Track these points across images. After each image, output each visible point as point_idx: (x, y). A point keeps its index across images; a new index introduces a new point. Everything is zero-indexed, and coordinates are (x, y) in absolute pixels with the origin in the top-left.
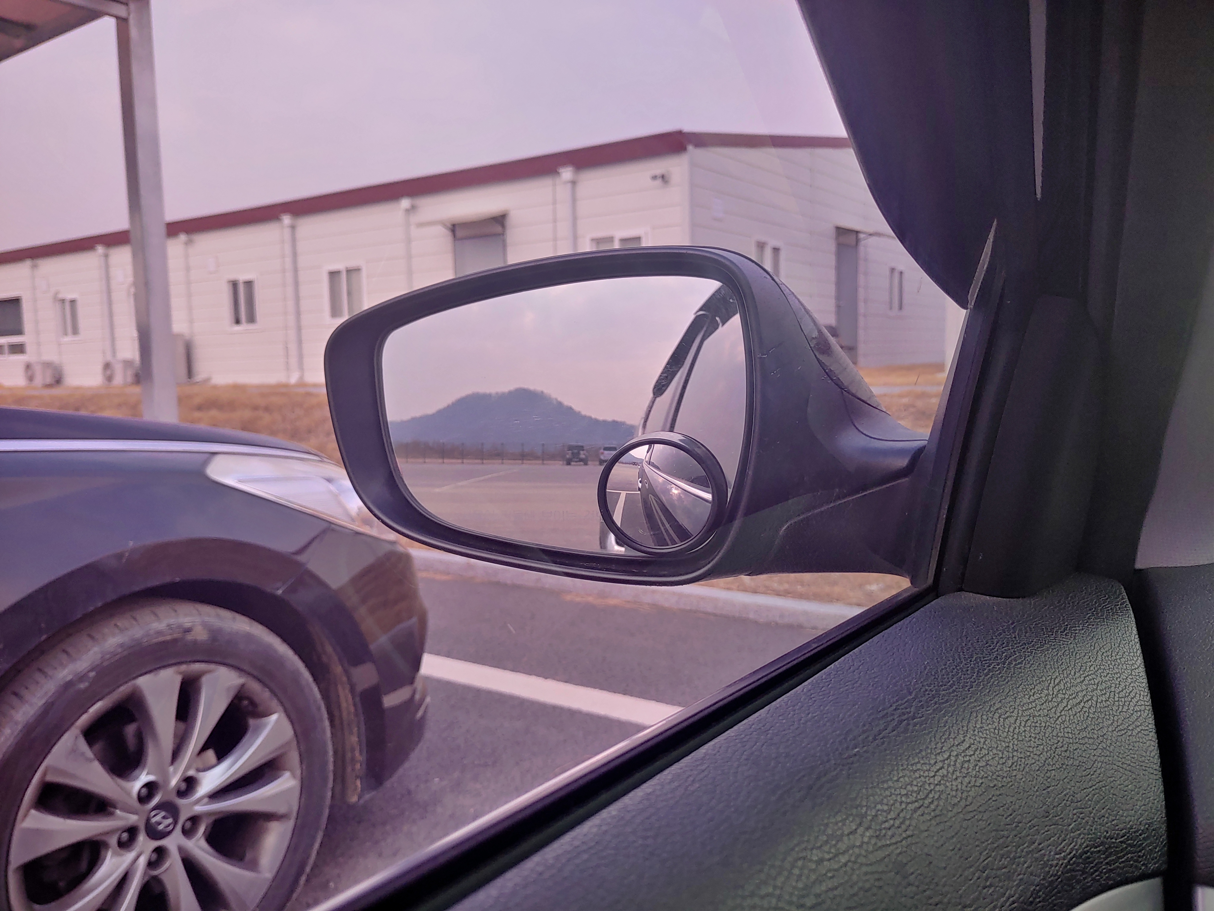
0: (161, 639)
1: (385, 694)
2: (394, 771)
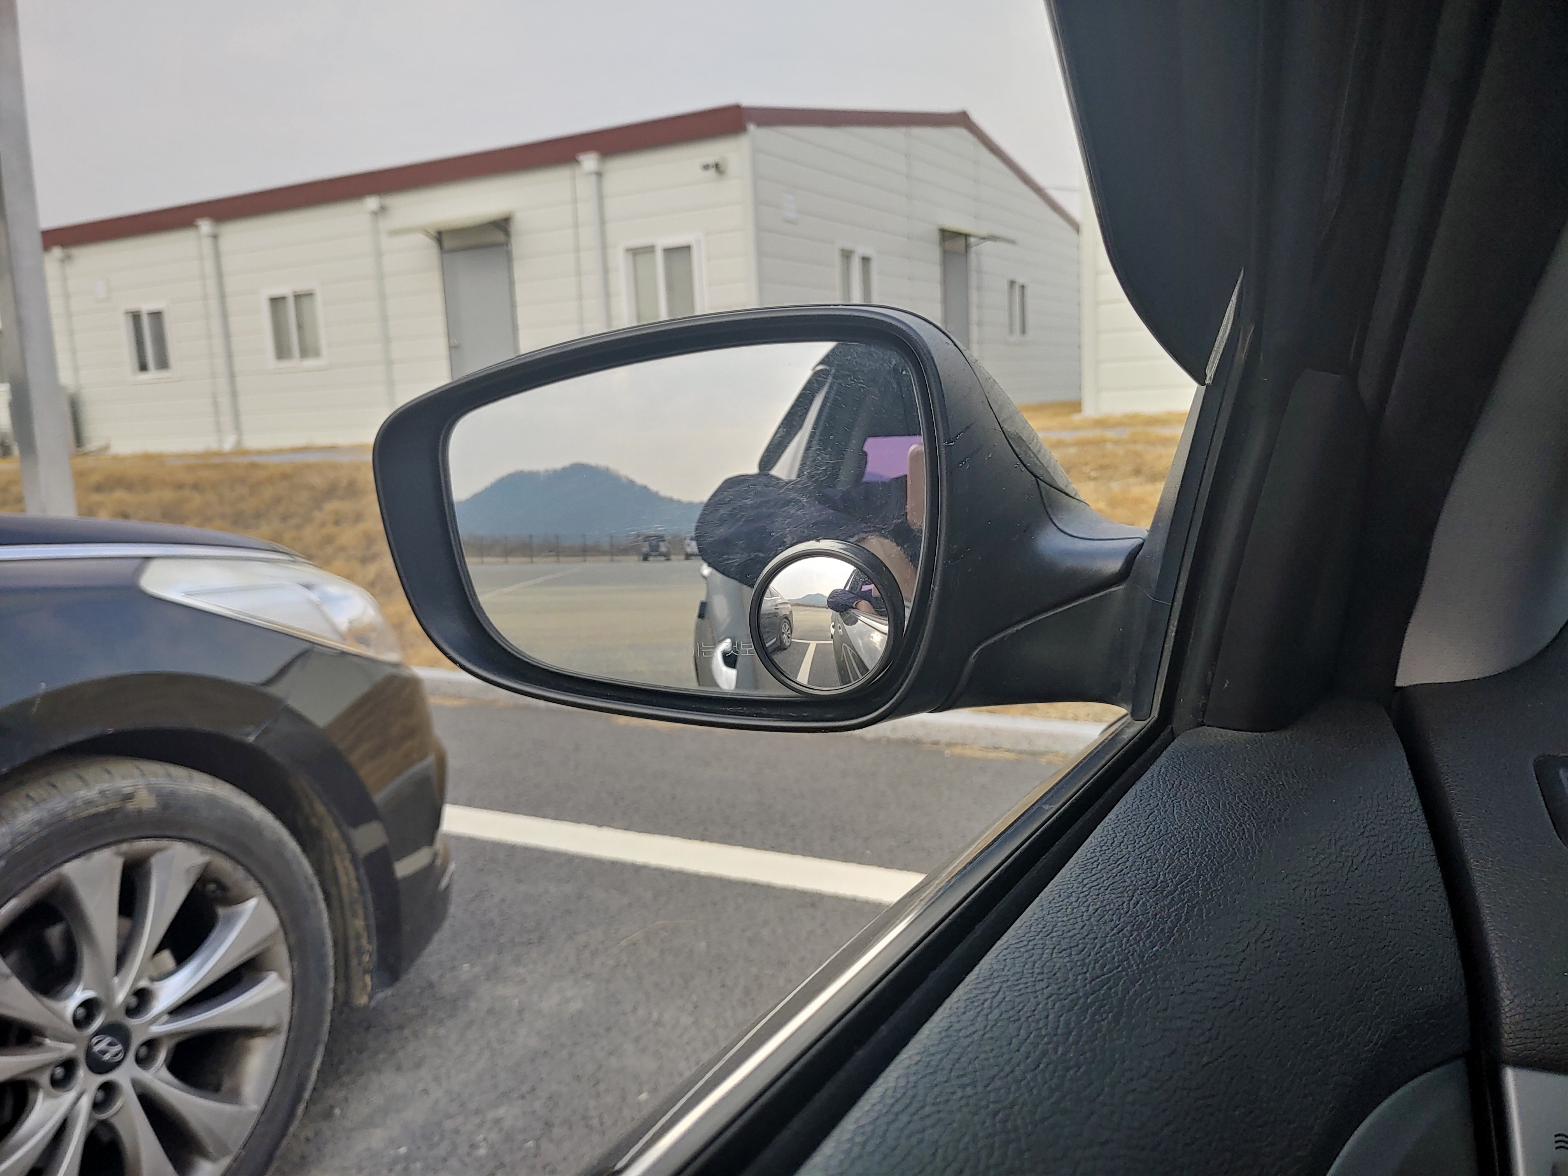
0: (92, 811)
1: (397, 860)
2: (412, 960)
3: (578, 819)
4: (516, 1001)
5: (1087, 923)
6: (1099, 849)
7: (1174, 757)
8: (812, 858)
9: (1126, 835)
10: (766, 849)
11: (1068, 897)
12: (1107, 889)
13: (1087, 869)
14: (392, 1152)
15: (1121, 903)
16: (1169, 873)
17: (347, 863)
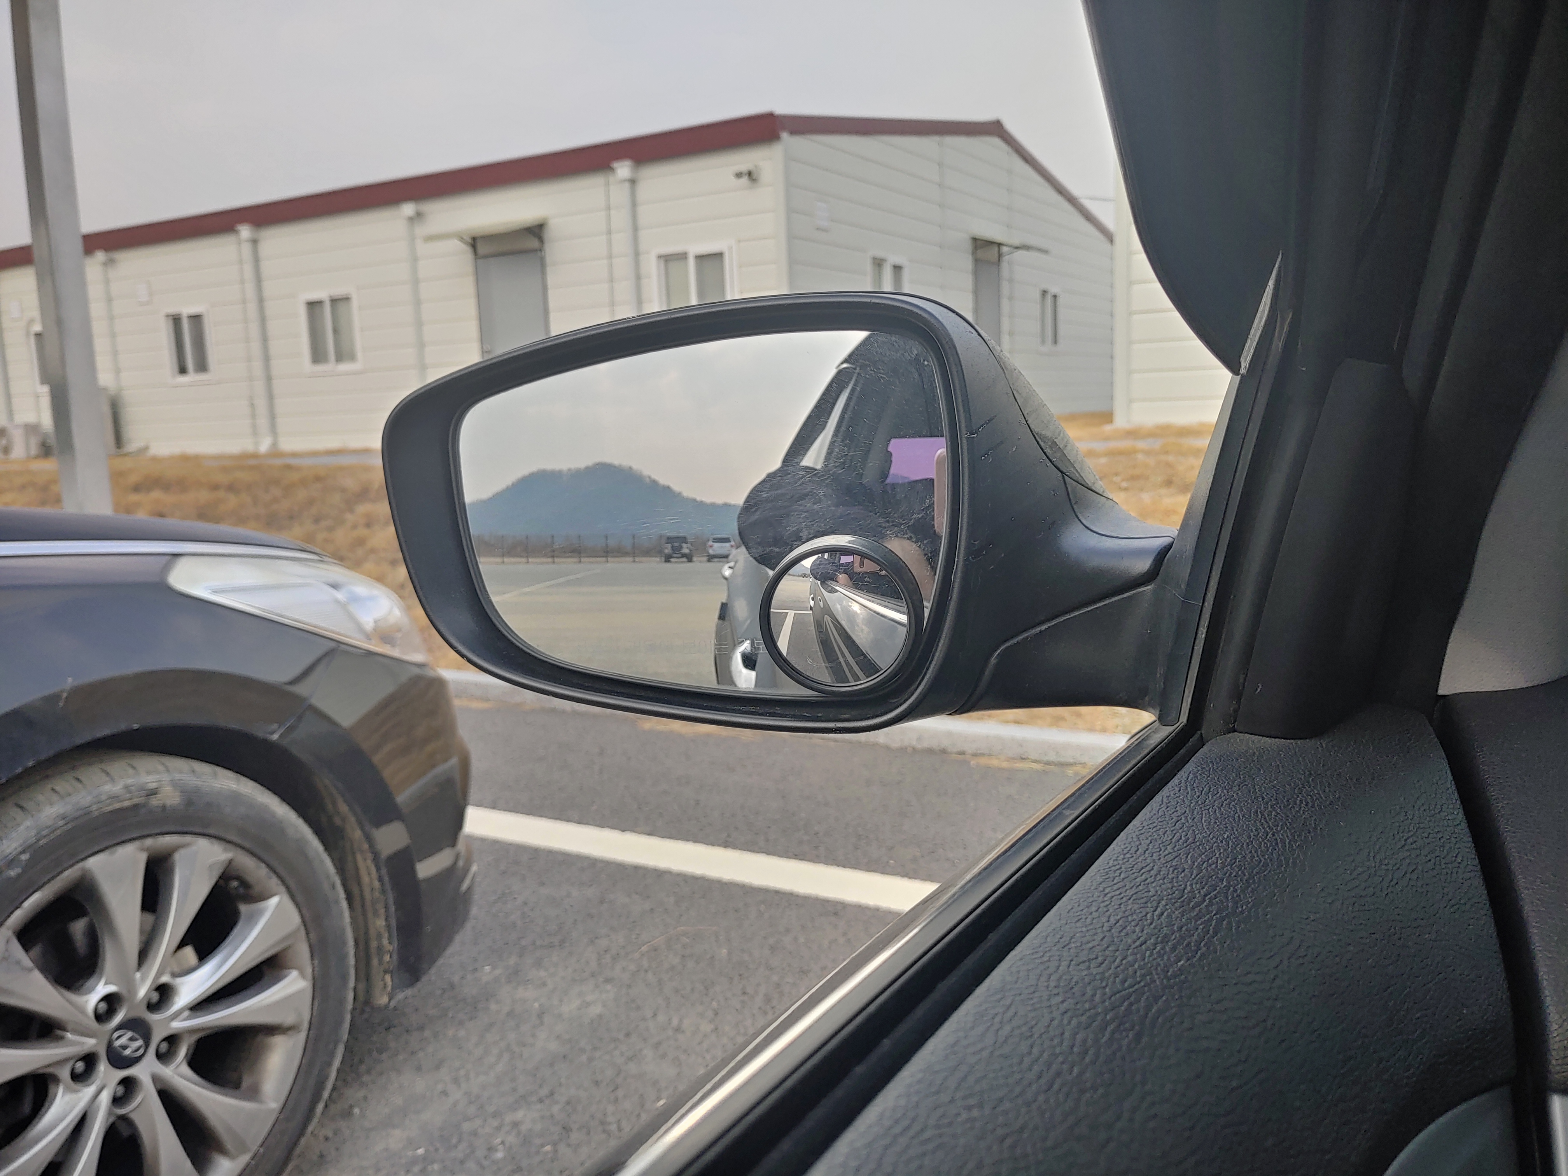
0: (117, 806)
1: (419, 861)
2: (433, 961)
3: (602, 823)
4: (536, 1005)
5: (1107, 934)
6: (1122, 856)
7: (1203, 763)
8: (835, 866)
9: (1151, 843)
10: (788, 857)
11: (1088, 907)
12: (1130, 899)
13: (1109, 878)
14: (410, 1153)
15: (1144, 914)
16: (1196, 883)
17: (370, 862)
